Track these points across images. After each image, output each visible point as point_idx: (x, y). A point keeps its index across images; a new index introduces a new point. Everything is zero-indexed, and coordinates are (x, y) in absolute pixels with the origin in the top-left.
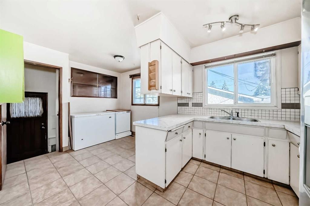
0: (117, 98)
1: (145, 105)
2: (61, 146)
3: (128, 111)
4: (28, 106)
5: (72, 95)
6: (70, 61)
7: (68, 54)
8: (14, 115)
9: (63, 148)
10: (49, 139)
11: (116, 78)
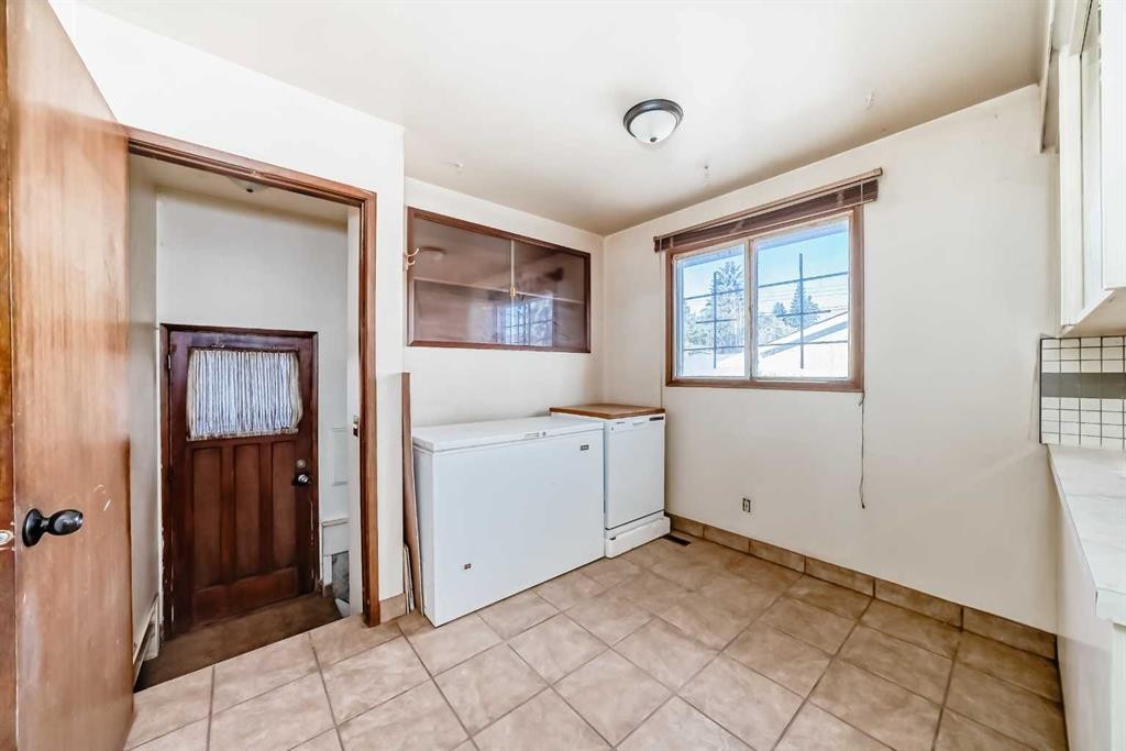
0: (589, 352)
1: (752, 383)
2: (371, 594)
3: (658, 412)
4: (248, 386)
5: (412, 340)
6: (409, 179)
7: (403, 128)
8: (199, 429)
9: (382, 606)
10: (324, 527)
11: (586, 258)
